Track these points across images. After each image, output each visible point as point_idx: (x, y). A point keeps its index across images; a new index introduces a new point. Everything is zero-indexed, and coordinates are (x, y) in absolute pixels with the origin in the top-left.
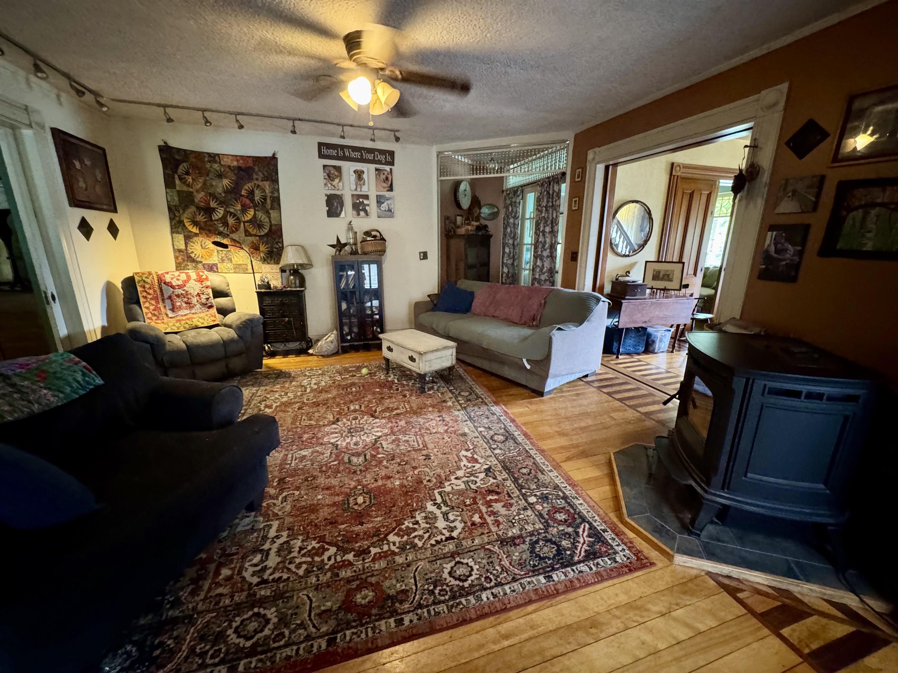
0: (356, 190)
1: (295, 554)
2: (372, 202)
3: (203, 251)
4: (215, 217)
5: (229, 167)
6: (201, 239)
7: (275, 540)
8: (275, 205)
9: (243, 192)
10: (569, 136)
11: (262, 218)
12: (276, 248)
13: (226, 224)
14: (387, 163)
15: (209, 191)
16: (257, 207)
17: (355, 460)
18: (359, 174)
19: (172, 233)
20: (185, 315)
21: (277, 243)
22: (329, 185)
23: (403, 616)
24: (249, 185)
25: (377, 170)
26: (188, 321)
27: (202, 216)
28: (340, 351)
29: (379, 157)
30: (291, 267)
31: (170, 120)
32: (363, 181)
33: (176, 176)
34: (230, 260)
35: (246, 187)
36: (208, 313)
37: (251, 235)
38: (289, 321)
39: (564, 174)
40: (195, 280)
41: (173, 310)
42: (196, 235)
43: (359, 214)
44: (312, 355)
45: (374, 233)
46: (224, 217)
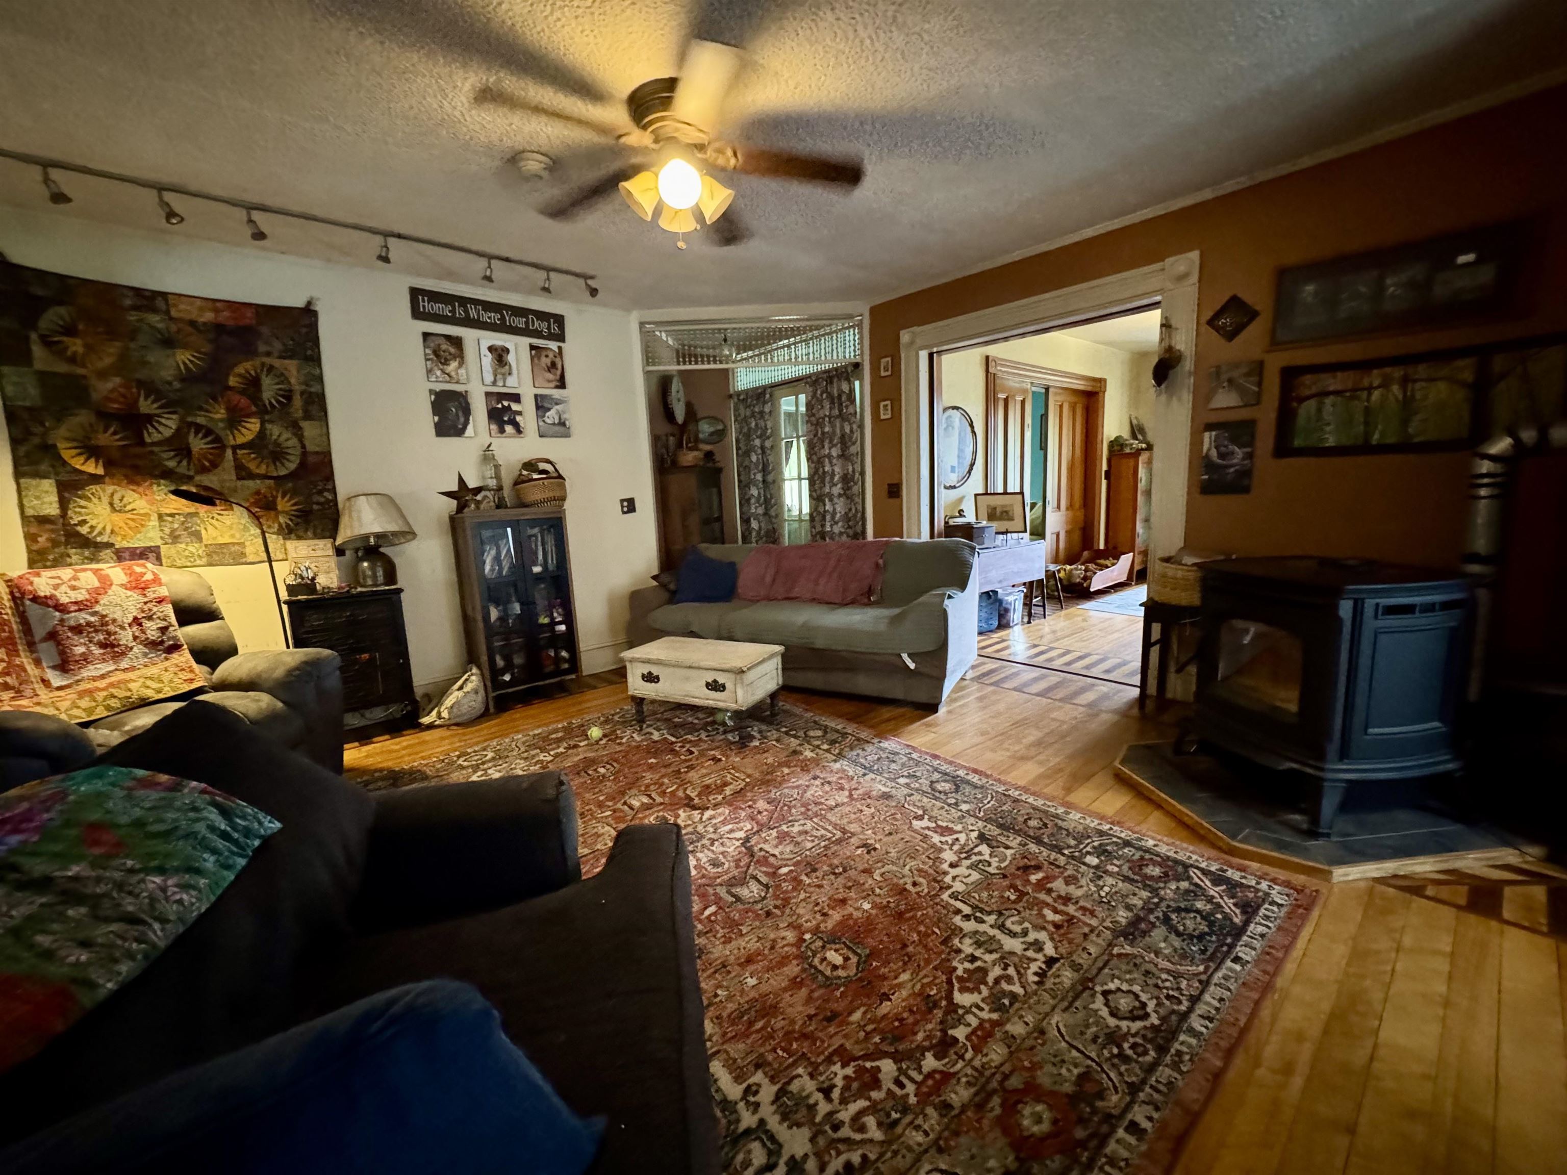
0: (494, 383)
1: (823, 1108)
2: (527, 410)
3: (116, 517)
4: (152, 436)
5: (192, 323)
6: (110, 489)
7: (752, 1099)
8: (314, 409)
9: (232, 381)
10: (862, 309)
11: (282, 439)
12: (318, 503)
13: (184, 452)
14: (551, 337)
15: (138, 376)
16: (267, 412)
17: (744, 892)
18: (500, 355)
19: (18, 474)
20: (103, 677)
21: (320, 492)
22: (439, 373)
23: (1130, 1116)
24: (248, 365)
25: (532, 347)
26: (113, 691)
27: (115, 433)
28: (492, 710)
29: (536, 324)
30: (358, 544)
31: (59, 198)
32: (507, 367)
33: (34, 336)
34: (197, 536)
35: (240, 369)
36: (167, 664)
37: (251, 476)
38: (372, 660)
39: (857, 366)
40: (122, 585)
41: (63, 667)
42: (96, 479)
43: (502, 431)
44: (431, 727)
45: (542, 466)
46: (179, 436)
